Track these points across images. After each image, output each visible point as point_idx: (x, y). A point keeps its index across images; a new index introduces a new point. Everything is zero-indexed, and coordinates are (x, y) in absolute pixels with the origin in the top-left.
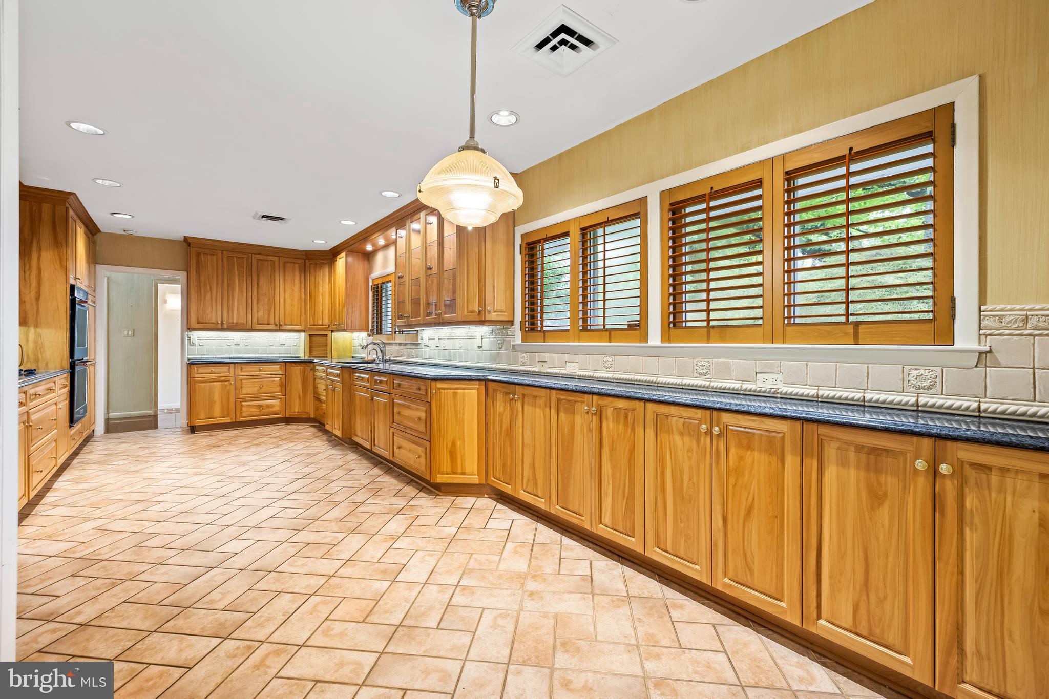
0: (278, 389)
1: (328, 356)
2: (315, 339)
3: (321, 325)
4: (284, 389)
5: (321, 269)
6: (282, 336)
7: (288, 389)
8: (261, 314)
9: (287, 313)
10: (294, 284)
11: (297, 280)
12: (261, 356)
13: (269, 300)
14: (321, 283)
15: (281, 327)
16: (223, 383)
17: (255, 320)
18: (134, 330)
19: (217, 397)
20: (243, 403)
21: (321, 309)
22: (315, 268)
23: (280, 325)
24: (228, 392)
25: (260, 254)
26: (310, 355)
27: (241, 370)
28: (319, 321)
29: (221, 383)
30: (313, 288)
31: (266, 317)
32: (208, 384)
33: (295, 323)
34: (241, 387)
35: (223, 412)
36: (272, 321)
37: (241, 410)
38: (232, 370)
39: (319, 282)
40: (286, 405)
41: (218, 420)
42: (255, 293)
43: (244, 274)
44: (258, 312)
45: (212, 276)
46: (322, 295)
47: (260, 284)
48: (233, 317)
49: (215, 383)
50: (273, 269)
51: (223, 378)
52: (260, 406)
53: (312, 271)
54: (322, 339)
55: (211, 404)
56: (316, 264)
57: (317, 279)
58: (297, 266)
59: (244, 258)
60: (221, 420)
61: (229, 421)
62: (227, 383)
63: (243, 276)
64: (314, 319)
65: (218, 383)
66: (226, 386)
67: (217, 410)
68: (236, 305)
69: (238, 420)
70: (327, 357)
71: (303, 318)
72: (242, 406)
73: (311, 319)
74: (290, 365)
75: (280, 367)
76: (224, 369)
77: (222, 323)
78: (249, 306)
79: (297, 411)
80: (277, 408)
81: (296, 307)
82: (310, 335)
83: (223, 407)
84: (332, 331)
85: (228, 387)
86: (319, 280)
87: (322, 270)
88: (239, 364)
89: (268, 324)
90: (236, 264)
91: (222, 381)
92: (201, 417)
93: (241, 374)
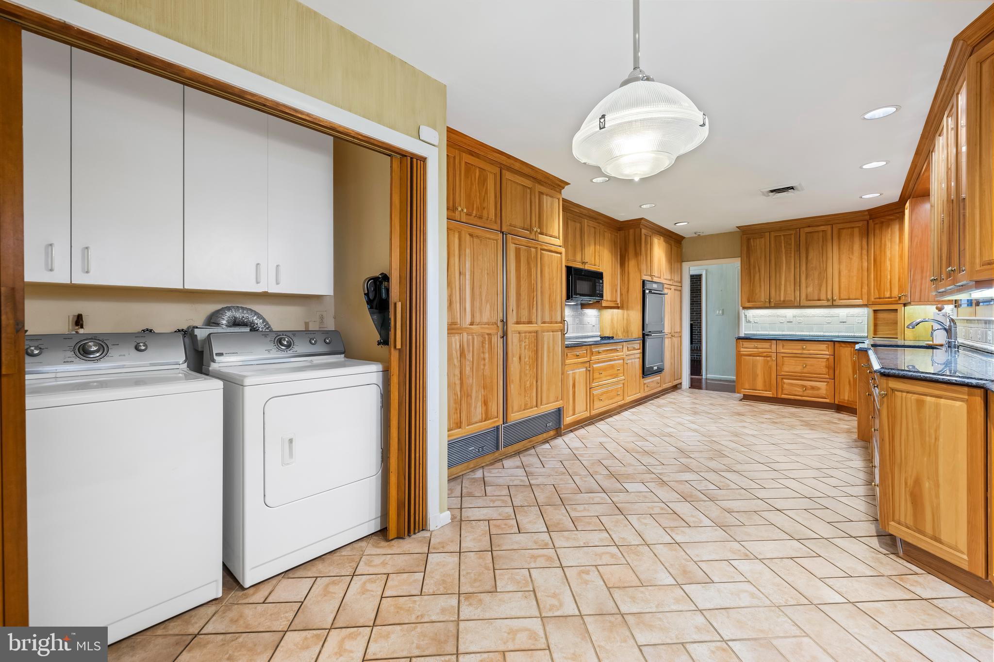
0: (825, 370)
1: (899, 336)
2: (881, 315)
3: (889, 298)
4: (831, 372)
5: (888, 228)
6: (842, 312)
7: (837, 372)
8: (810, 289)
9: (842, 286)
10: (852, 253)
11: (857, 247)
12: (816, 334)
13: (820, 273)
14: (888, 244)
15: (834, 303)
16: (766, 358)
17: (803, 296)
18: (723, 310)
19: (759, 371)
20: (785, 381)
21: (889, 277)
22: (881, 228)
23: (833, 300)
24: (770, 368)
25: (809, 227)
26: (874, 335)
27: (783, 347)
28: (886, 293)
29: (763, 358)
30: (878, 252)
31: (816, 292)
32: (751, 358)
33: (854, 297)
34: (783, 365)
35: (765, 386)
36: (823, 297)
37: (782, 387)
38: (774, 346)
39: (885, 245)
40: (835, 390)
41: (761, 393)
42: (804, 268)
43: (791, 251)
44: (807, 287)
45: (761, 258)
46: (891, 260)
47: (810, 258)
48: (780, 296)
49: (758, 358)
50: (825, 239)
51: (765, 354)
52: (803, 386)
53: (877, 231)
54: (891, 316)
55: (755, 377)
56: (882, 223)
57: (883, 242)
58: (856, 231)
59: (792, 234)
60: (764, 393)
61: (771, 396)
62: (769, 359)
63: (791, 253)
64: (879, 291)
65: (761, 358)
66: (768, 361)
67: (760, 384)
68: (783, 283)
69: (779, 396)
70: (897, 338)
71: (865, 290)
72: (784, 383)
73: (876, 291)
74: (839, 345)
75: (828, 347)
76: (766, 345)
77: (770, 302)
78: (797, 284)
79: (846, 398)
80: (823, 392)
81: (855, 278)
82: (874, 310)
83: (765, 382)
84: (905, 305)
85: (770, 363)
86: (885, 241)
87: (890, 229)
88: (780, 341)
89: (819, 300)
90: (783, 242)
91: (764, 357)
92: (746, 388)
93: (783, 351)
